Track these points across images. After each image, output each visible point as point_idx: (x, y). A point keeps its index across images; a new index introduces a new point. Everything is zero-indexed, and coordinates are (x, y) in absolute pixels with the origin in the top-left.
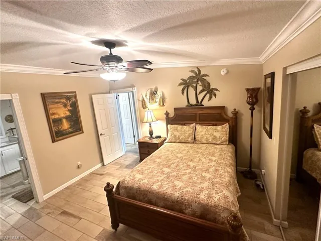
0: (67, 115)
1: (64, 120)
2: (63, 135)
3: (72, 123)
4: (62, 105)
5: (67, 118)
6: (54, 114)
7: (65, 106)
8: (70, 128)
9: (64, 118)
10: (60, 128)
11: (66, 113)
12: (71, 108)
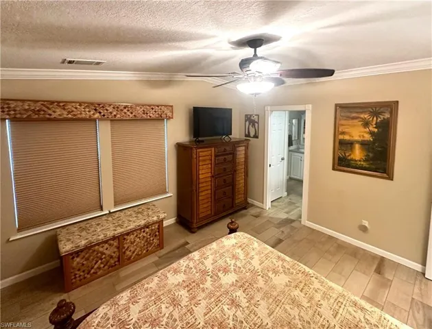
0: (366, 139)
1: (357, 146)
2: (348, 166)
3: (371, 155)
4: (360, 123)
5: (364, 144)
6: (343, 133)
7: (366, 124)
8: (364, 161)
9: (358, 142)
10: (347, 154)
11: (363, 137)
12: (376, 130)
